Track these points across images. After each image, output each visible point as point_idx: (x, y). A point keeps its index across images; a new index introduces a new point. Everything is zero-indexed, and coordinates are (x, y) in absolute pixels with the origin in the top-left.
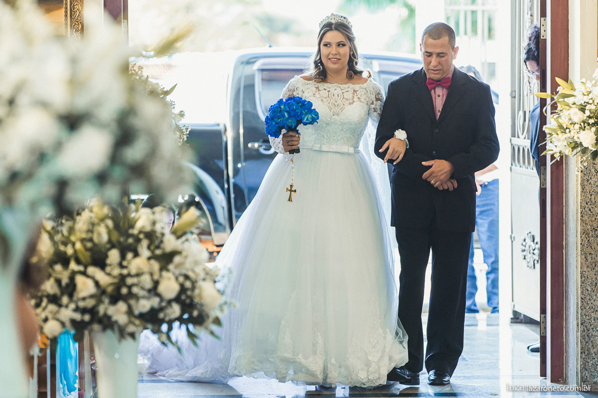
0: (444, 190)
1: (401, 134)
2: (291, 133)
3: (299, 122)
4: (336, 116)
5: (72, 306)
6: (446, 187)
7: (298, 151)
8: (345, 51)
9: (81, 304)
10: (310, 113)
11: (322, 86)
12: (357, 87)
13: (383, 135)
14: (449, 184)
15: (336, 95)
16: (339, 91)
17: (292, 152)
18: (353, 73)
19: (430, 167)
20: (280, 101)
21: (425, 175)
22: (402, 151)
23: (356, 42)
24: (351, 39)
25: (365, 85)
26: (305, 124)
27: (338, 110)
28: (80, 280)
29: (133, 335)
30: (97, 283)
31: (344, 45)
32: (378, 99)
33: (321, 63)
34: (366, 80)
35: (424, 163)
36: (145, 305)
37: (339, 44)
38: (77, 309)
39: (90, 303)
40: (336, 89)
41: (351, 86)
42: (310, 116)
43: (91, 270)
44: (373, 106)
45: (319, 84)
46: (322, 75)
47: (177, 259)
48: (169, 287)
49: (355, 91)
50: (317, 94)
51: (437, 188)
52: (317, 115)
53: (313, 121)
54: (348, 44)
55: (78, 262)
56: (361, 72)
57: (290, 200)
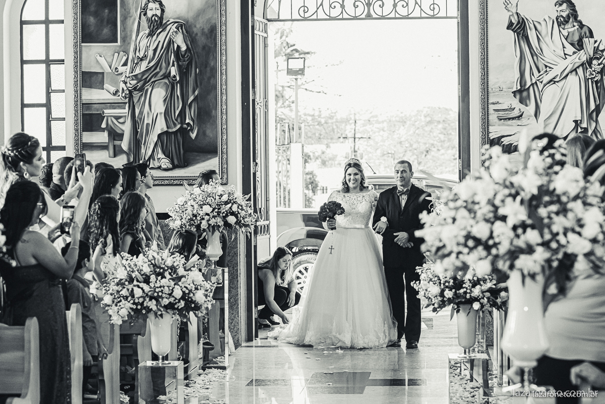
0: (406, 248)
1: (384, 219)
2: (331, 220)
3: (335, 214)
4: (353, 210)
5: (132, 302)
6: (407, 246)
7: (335, 228)
8: (358, 177)
9: (137, 301)
10: (340, 209)
11: (346, 195)
12: (364, 194)
13: (376, 220)
14: (409, 244)
15: (354, 199)
16: (355, 197)
17: (332, 229)
18: (362, 188)
19: (398, 236)
20: (325, 204)
21: (396, 240)
22: (384, 227)
23: (364, 172)
24: (361, 171)
25: (369, 193)
26: (339, 215)
27: (354, 206)
28: (136, 289)
29: (161, 315)
30: (143, 291)
31: (358, 174)
32: (375, 200)
33: (346, 183)
34: (370, 190)
35: (394, 234)
36: (165, 302)
37: (356, 174)
38: (134, 303)
39: (141, 300)
40: (353, 196)
41: (361, 194)
42: (340, 211)
43: (141, 285)
44: (373, 204)
45: (345, 194)
46: (347, 189)
47: (183, 279)
48: (178, 293)
49: (363, 196)
50: (344, 200)
51: (402, 247)
52: (344, 210)
53: (341, 213)
54: (360, 174)
55: (138, 281)
56: (368, 187)
57: (331, 253)
